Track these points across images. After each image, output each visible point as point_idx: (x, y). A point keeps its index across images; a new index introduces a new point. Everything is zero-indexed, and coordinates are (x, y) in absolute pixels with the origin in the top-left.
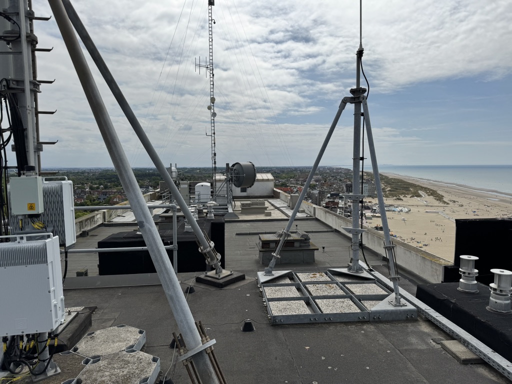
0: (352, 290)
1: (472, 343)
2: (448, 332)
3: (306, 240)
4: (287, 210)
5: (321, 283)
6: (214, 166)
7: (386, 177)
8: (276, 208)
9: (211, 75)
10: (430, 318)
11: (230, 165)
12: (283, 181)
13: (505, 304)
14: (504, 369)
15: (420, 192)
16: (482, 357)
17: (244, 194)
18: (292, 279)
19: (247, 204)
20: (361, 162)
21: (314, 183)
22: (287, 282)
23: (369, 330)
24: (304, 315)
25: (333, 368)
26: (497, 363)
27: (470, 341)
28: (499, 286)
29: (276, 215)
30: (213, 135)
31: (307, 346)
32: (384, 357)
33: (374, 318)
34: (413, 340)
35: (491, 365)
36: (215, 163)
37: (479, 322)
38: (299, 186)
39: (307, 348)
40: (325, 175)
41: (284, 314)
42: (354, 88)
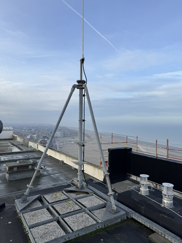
3: (35, 164)
4: (22, 146)
5: (62, 202)
8: (15, 145)
10: (134, 218)
18: (40, 200)
20: (83, 122)
22: (38, 206)
24: (61, 237)
28: (167, 193)
33: (105, 225)
38: (26, 133)
42: (79, 80)
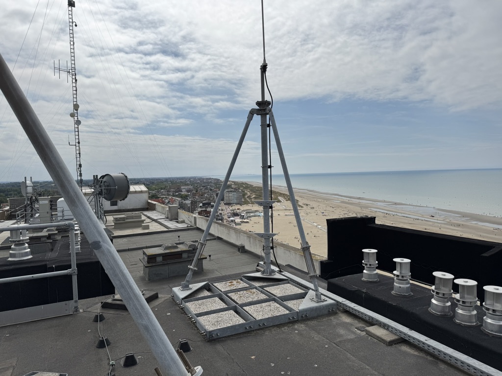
0: (271, 292)
1: (391, 325)
2: (367, 318)
3: (194, 250)
4: (166, 221)
5: (241, 291)
6: (79, 178)
7: (251, 186)
8: (153, 220)
9: (74, 81)
10: (348, 309)
11: (99, 178)
12: (154, 192)
13: (407, 288)
14: (424, 343)
15: (280, 198)
16: (403, 336)
17: (115, 208)
18: (209, 290)
19: (120, 218)
21: (186, 193)
22: (206, 295)
23: (301, 329)
24: (240, 325)
25: (286, 373)
26: (417, 339)
27: (389, 324)
28: (400, 273)
29: (154, 227)
30: (77, 145)
31: (253, 356)
32: (325, 352)
33: (302, 317)
34: (342, 331)
35: (412, 341)
36: (81, 175)
37: (391, 305)
38: (170, 197)
39: (253, 357)
40: (196, 185)
41: (219, 328)
42: (259, 101)
